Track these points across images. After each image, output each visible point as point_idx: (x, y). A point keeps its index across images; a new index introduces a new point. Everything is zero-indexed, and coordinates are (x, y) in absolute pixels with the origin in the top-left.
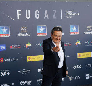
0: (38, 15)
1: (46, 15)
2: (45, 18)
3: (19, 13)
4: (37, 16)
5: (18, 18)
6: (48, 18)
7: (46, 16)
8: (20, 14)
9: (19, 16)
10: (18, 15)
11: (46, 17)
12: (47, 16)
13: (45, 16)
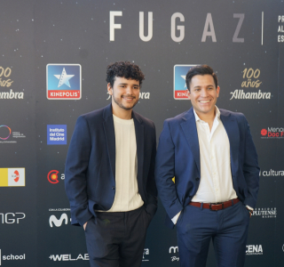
0: (180, 27)
1: (209, 30)
2: (204, 39)
3: (117, 20)
4: (178, 34)
5: (112, 38)
6: (214, 40)
7: (209, 34)
8: (119, 26)
9: (116, 30)
10: (113, 26)
11: (209, 38)
12: (212, 34)
13: (205, 34)
